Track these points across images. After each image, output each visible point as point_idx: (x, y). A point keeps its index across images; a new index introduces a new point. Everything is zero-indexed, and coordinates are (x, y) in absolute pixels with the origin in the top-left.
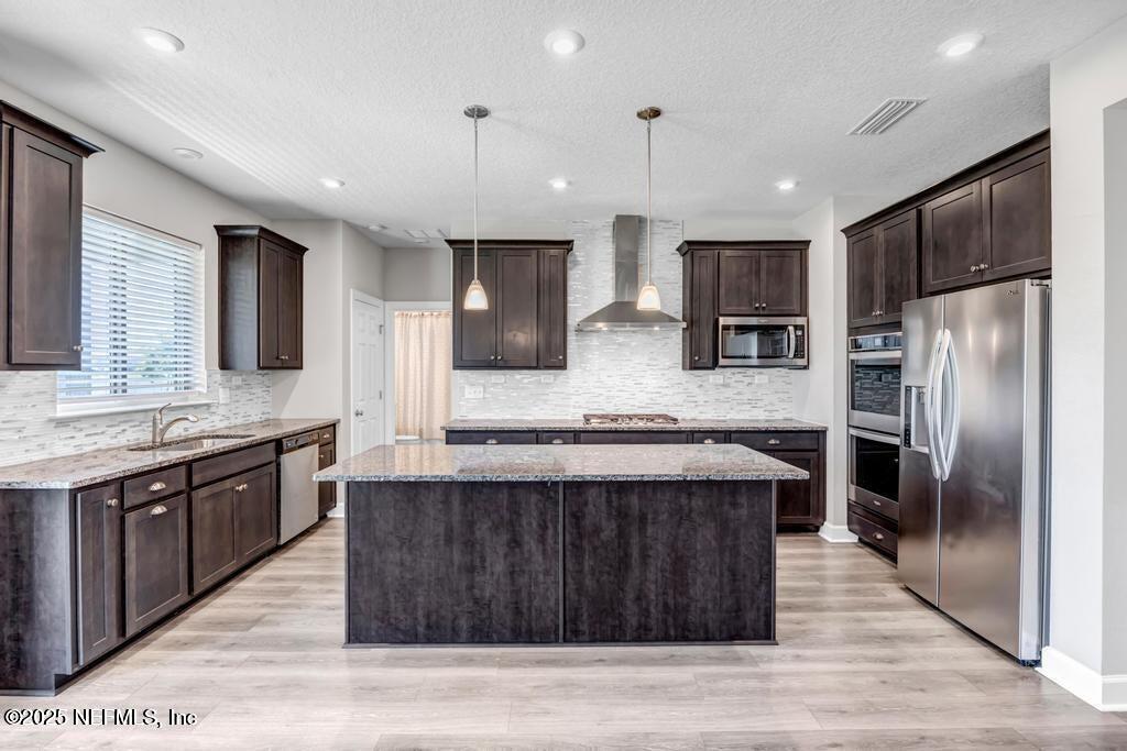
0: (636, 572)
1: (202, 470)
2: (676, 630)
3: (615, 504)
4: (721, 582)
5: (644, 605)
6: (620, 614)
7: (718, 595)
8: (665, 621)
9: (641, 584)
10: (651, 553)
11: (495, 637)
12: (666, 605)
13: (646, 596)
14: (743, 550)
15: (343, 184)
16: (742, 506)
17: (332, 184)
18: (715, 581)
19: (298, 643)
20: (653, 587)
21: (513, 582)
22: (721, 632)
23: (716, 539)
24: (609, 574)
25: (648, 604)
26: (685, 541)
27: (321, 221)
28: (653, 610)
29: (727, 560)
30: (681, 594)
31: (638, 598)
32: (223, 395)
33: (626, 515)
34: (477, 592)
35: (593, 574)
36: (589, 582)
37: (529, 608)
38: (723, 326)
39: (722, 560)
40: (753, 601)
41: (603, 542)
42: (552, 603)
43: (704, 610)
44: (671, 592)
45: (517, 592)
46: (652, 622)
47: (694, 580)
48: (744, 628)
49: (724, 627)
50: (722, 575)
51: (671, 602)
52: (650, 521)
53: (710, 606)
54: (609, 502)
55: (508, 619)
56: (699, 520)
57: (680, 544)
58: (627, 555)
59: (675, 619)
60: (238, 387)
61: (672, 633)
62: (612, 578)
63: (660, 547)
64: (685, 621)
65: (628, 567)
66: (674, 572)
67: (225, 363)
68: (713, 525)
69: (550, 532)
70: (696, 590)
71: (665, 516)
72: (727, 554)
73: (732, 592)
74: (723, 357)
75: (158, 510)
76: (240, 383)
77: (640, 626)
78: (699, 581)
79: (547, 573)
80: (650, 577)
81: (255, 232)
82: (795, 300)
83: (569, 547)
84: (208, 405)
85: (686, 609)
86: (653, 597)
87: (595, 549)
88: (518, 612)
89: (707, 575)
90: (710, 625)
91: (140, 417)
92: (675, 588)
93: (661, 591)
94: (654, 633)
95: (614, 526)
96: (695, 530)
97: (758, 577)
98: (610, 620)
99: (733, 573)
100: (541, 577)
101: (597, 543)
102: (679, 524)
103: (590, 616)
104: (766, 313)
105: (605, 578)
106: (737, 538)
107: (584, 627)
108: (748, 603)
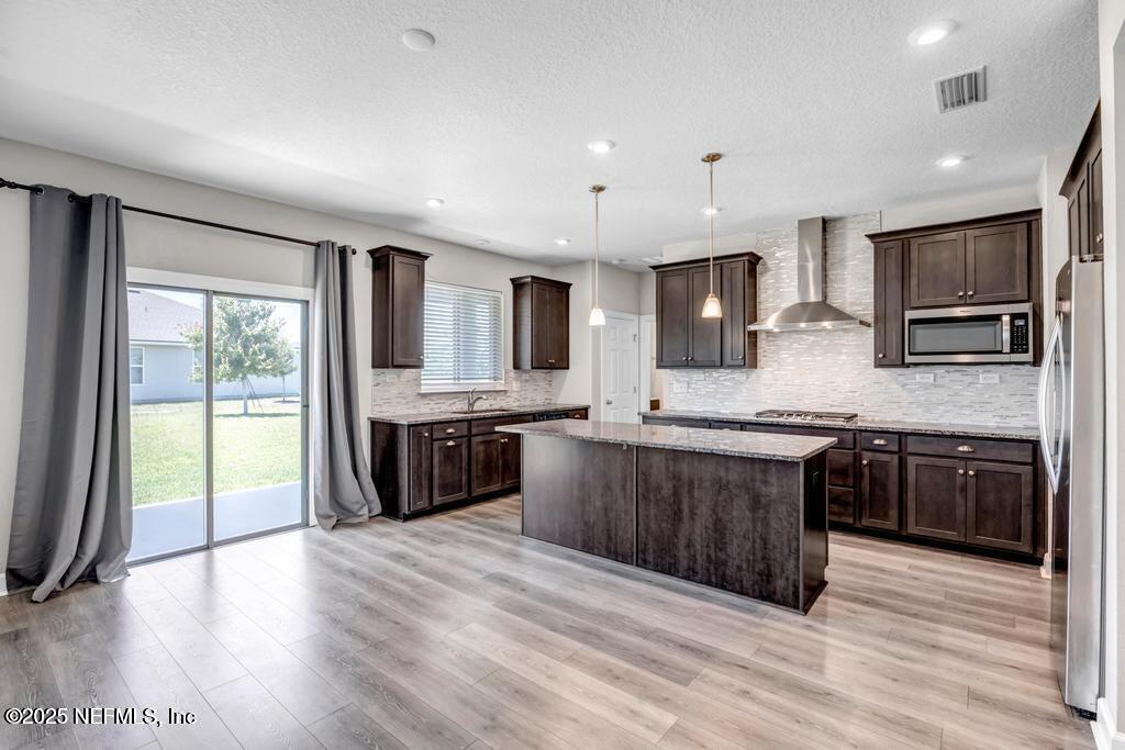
0: (686, 525)
1: (479, 425)
2: (716, 578)
3: (671, 468)
4: (753, 546)
5: (692, 552)
6: (675, 555)
7: (751, 558)
8: (708, 570)
9: (690, 534)
10: (697, 511)
11: (596, 551)
12: (709, 556)
13: (693, 545)
14: (773, 524)
15: (569, 241)
16: (772, 485)
17: (562, 242)
18: (748, 545)
19: (503, 529)
20: (699, 539)
21: (606, 515)
22: (754, 590)
23: (749, 511)
24: (667, 522)
25: (695, 551)
26: (724, 507)
27: (578, 263)
28: (698, 557)
29: (759, 529)
30: (721, 550)
31: (688, 546)
32: (515, 386)
33: (680, 479)
34: (586, 518)
35: (656, 520)
36: (653, 525)
37: (616, 536)
38: (909, 320)
39: (754, 527)
40: (782, 571)
41: (663, 497)
42: (630, 536)
43: (739, 568)
44: (712, 546)
45: (609, 522)
46: (698, 567)
47: (732, 540)
48: (775, 593)
49: (756, 587)
50: (754, 542)
51: (713, 555)
52: (696, 486)
53: (744, 566)
54: (667, 468)
55: (604, 540)
56: (735, 491)
57: (720, 509)
58: (680, 510)
59: (716, 569)
60: (527, 381)
61: (713, 579)
62: (669, 526)
63: (704, 508)
64: (724, 574)
65: (680, 519)
66: (716, 531)
67: (517, 366)
68: (747, 497)
69: (629, 483)
70: (733, 549)
71: (708, 484)
72: (759, 523)
73: (764, 558)
74: (910, 354)
75: (451, 443)
76: (527, 378)
77: (689, 569)
78: (735, 541)
79: (626, 512)
80: (697, 530)
81: (530, 279)
82: (1018, 282)
83: (640, 496)
84: (505, 392)
85: (725, 563)
86: (698, 547)
87: (657, 501)
88: (609, 538)
89: (741, 539)
90: (745, 582)
91: (464, 395)
92: (716, 544)
93: (705, 544)
94: (700, 576)
95: (671, 486)
96: (732, 499)
97: (787, 551)
98: (668, 559)
99: (765, 541)
100: (623, 516)
101: (659, 497)
102: (719, 493)
103: (654, 552)
104: (973, 301)
105: (664, 525)
106: (768, 512)
107: (650, 558)
108: (778, 571)
